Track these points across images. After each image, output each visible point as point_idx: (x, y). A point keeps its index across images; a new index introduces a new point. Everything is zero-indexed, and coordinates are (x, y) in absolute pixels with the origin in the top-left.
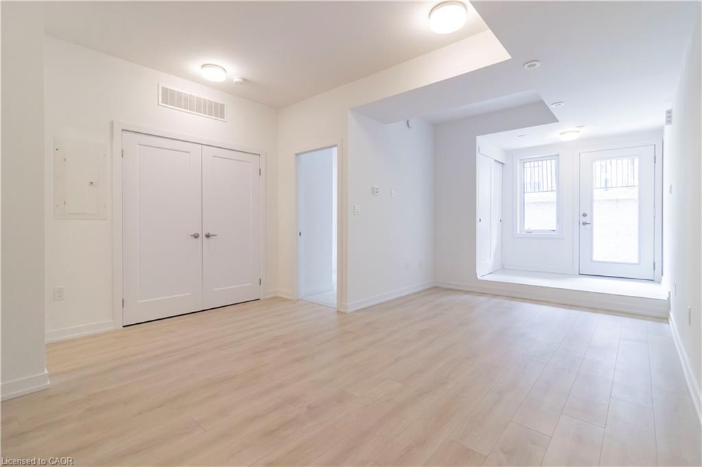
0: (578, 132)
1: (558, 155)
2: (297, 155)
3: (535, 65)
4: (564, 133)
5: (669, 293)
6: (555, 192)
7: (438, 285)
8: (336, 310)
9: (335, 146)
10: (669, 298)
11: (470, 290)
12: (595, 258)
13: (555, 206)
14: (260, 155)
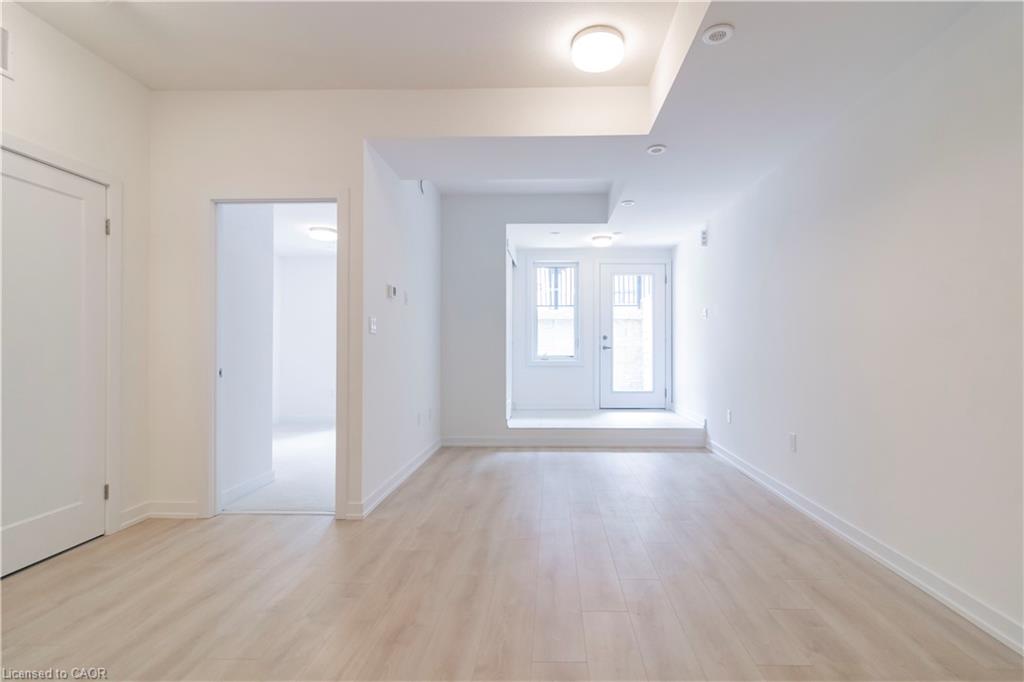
0: (610, 238)
1: (577, 263)
2: (216, 203)
3: (660, 150)
4: (598, 237)
5: (706, 421)
6: (572, 308)
7: (448, 444)
8: (332, 518)
9: (333, 200)
10: (705, 426)
11: (481, 444)
12: (616, 388)
13: (573, 323)
14: (107, 186)
